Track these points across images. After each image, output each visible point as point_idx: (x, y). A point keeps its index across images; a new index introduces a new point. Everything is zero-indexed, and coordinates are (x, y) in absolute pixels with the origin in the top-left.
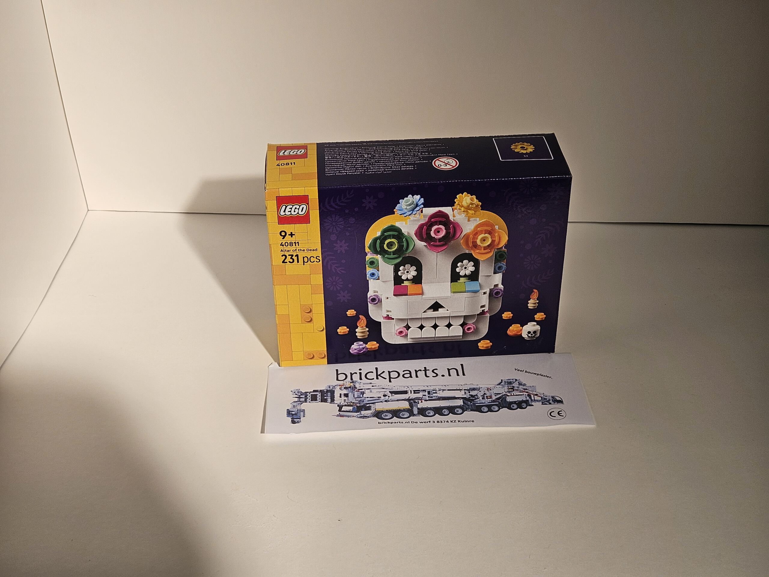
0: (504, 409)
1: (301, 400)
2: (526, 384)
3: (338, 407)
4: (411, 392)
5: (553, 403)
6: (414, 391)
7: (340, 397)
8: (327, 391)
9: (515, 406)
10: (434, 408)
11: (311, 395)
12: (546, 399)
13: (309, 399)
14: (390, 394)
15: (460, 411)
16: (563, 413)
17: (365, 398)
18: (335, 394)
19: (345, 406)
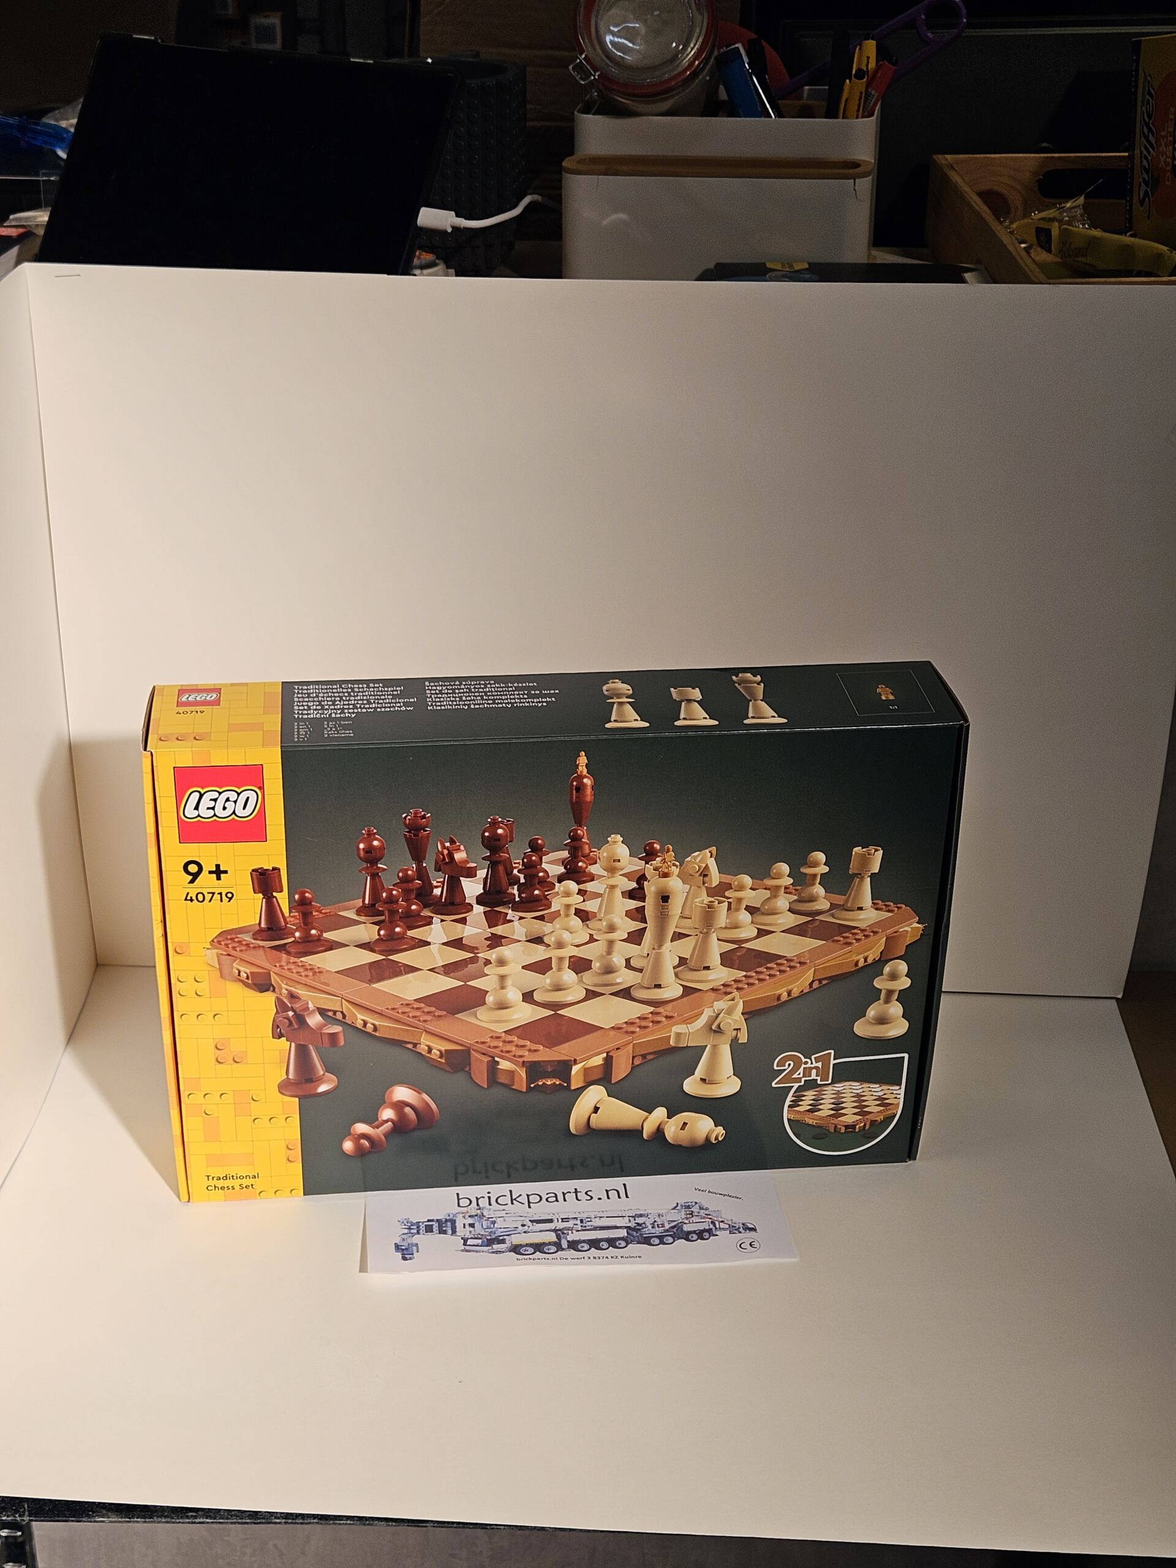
0: (679, 1240)
1: (412, 1231)
2: (709, 1207)
3: (462, 1241)
4: (558, 1221)
5: (744, 1231)
6: (562, 1219)
7: (464, 1227)
8: (446, 1221)
9: (695, 1237)
10: (589, 1240)
11: (425, 1225)
12: (735, 1227)
13: (423, 1231)
14: (530, 1224)
15: (623, 1244)
16: (756, 1244)
17: (497, 1228)
18: (457, 1224)
19: (472, 1238)
